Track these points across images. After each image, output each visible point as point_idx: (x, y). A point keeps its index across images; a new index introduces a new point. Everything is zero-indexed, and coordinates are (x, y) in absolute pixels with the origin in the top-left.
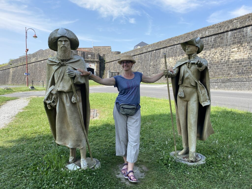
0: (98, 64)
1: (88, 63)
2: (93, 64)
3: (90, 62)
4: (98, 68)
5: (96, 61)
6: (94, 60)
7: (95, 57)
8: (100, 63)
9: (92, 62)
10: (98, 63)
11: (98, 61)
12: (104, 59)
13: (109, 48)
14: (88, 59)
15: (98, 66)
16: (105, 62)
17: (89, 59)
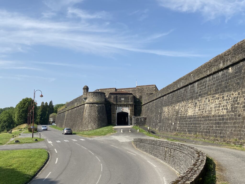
0: (132, 108)
1: (121, 107)
2: (127, 107)
3: (123, 106)
4: (132, 112)
5: (130, 105)
6: (128, 103)
7: (129, 100)
8: (135, 106)
9: (126, 106)
10: (132, 106)
11: (132, 105)
12: (141, 101)
13: (153, 87)
14: (121, 102)
15: (132, 110)
16: (142, 105)
17: (123, 103)
